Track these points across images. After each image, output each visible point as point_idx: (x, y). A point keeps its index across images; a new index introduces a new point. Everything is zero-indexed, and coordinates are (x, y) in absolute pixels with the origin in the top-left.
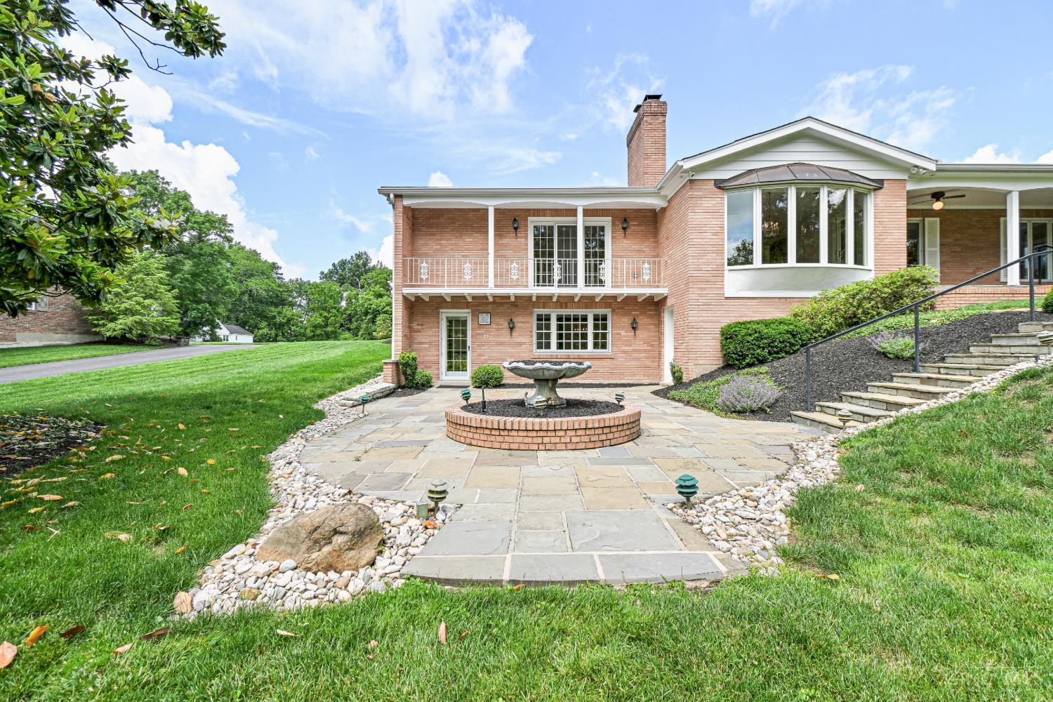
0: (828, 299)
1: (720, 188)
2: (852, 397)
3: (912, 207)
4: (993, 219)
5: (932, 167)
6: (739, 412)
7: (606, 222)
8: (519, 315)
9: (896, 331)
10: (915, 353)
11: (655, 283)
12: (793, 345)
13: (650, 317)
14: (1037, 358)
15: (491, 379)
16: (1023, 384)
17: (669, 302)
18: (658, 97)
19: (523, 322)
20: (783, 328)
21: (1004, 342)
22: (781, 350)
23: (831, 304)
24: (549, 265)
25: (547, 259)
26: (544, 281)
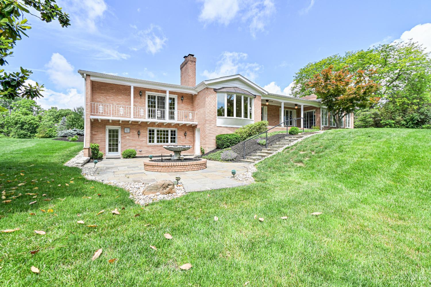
0: (244, 128)
1: (215, 91)
2: (254, 155)
3: (263, 103)
4: (278, 108)
5: (267, 94)
6: (227, 161)
7: (175, 97)
8: (142, 129)
9: (262, 138)
10: (266, 143)
11: (192, 120)
12: (236, 141)
13: (191, 132)
14: (288, 144)
15: (132, 154)
16: (286, 150)
17: (198, 127)
18: (193, 55)
19: (143, 132)
20: (234, 136)
21: (282, 141)
22: (233, 143)
23: (245, 130)
24: (154, 110)
25: (153, 108)
26: (152, 117)
